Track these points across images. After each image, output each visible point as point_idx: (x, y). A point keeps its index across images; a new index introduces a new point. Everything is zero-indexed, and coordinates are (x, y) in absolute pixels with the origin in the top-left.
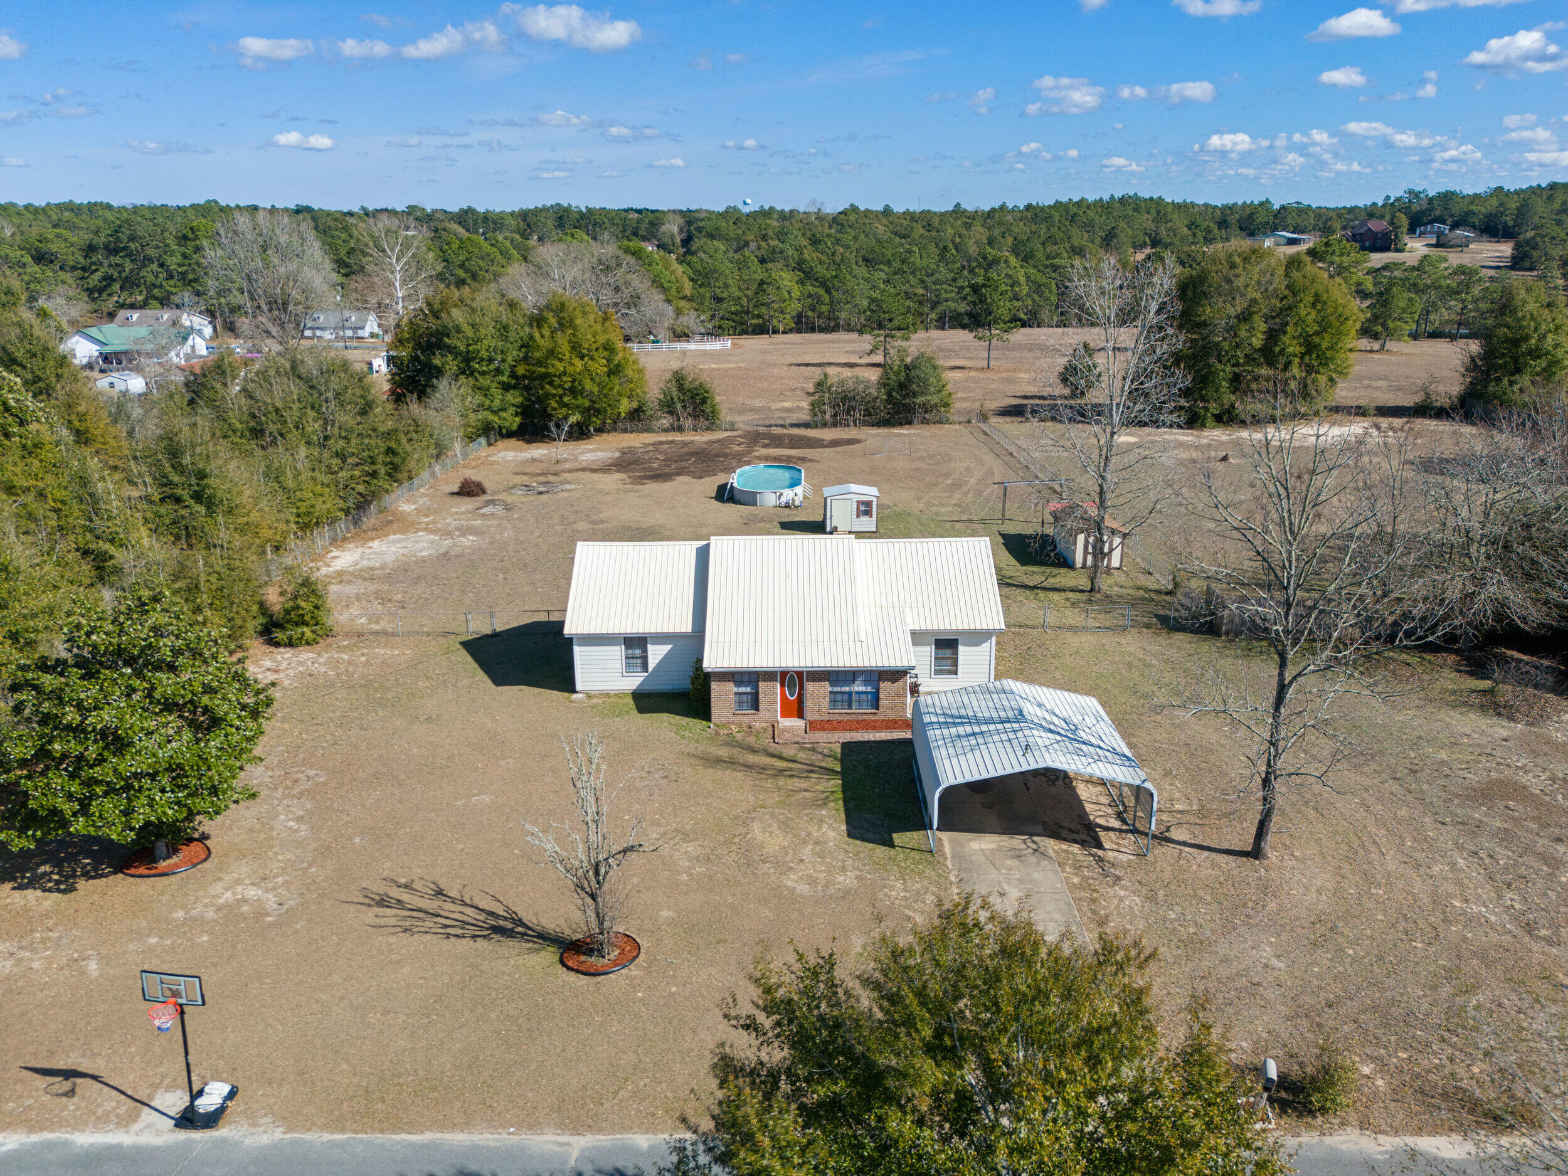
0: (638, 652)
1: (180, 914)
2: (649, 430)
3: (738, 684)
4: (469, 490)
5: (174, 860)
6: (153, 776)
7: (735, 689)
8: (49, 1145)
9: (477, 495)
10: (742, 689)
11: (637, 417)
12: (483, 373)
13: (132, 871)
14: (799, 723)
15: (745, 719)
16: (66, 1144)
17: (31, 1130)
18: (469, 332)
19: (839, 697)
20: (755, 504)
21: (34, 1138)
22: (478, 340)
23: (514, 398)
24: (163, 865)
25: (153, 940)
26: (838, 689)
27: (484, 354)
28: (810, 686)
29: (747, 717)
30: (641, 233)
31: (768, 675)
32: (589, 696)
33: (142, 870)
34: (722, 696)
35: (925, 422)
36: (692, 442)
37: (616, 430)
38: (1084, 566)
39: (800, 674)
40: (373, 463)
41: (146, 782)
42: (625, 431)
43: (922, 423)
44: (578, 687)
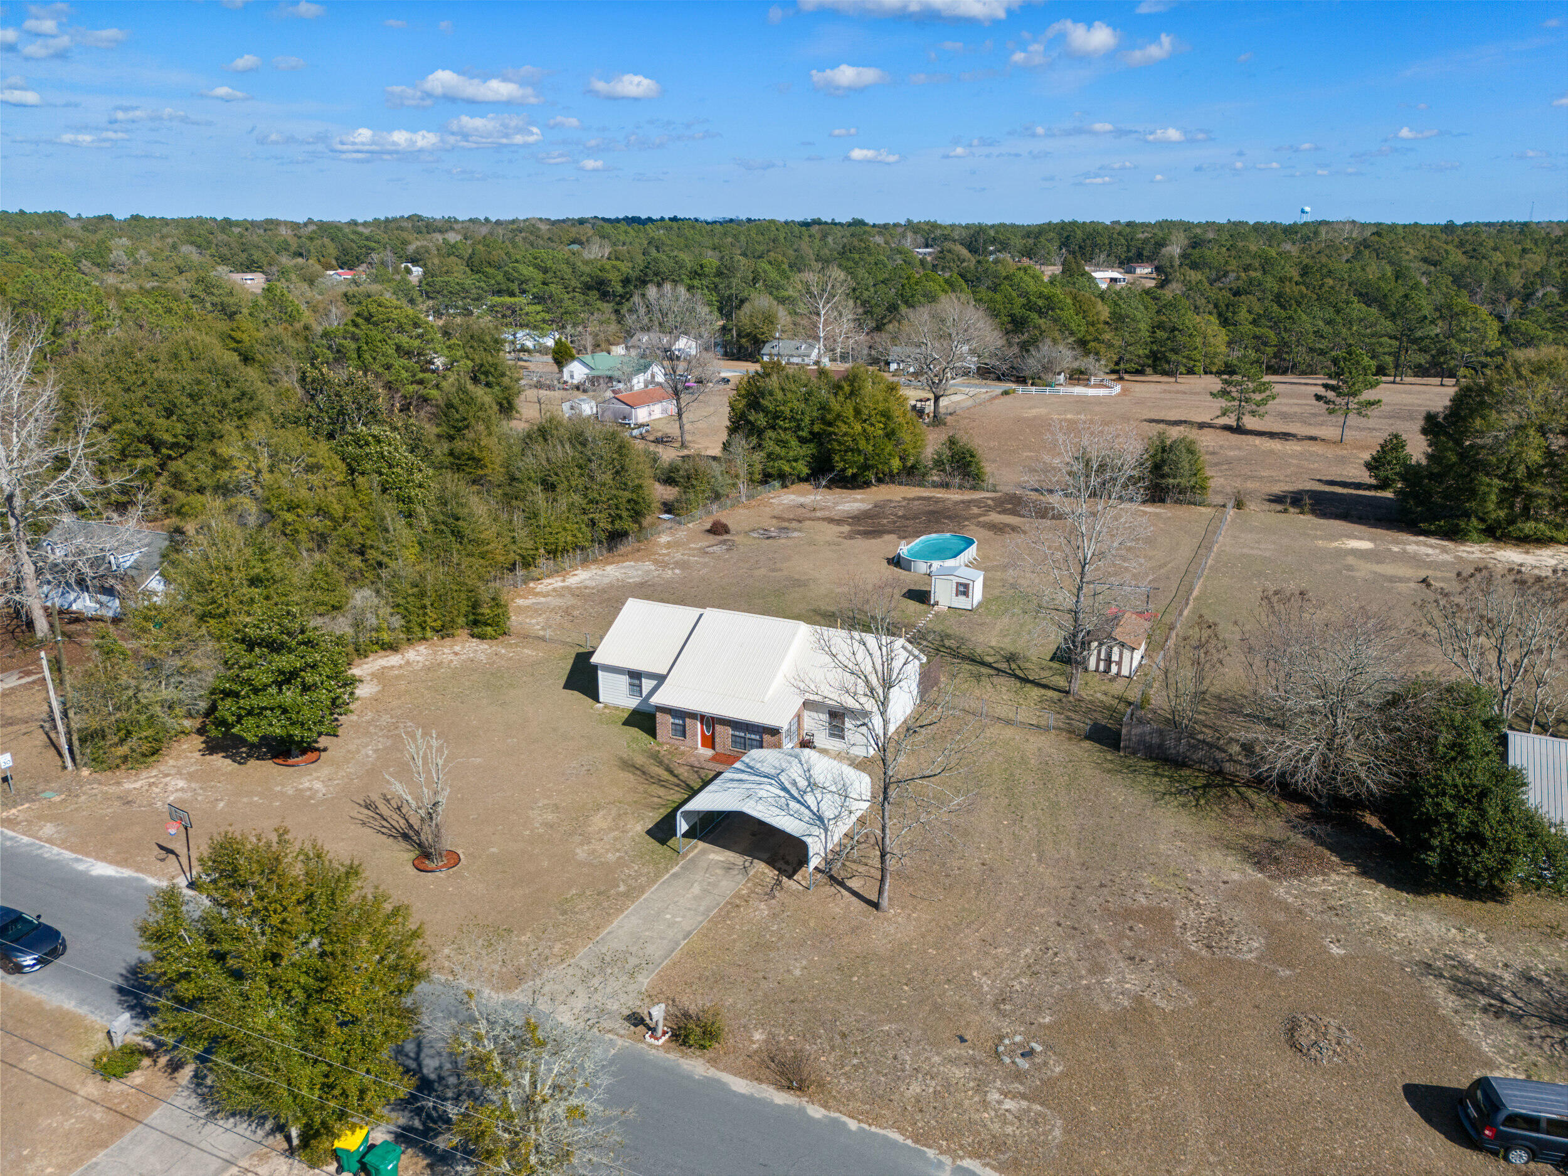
0: (637, 682)
1: (278, 788)
2: (920, 485)
3: (674, 717)
4: (718, 529)
5: (300, 758)
6: (272, 709)
7: (672, 720)
8: (138, 879)
9: (720, 534)
10: (677, 721)
11: (911, 473)
12: (785, 429)
13: (277, 761)
14: (709, 752)
15: (677, 742)
16: (143, 881)
17: (137, 871)
18: (779, 395)
19: (738, 740)
20: (910, 570)
21: (135, 875)
22: (785, 403)
23: (809, 450)
24: (291, 761)
25: (256, 799)
26: (737, 733)
27: (788, 413)
28: (718, 727)
29: (677, 741)
30: (1145, 253)
31: (693, 715)
32: (606, 707)
33: (280, 761)
34: (664, 723)
35: (1178, 502)
36: (944, 501)
37: (893, 482)
38: (1097, 670)
39: (713, 718)
40: (617, 508)
41: (268, 712)
42: (901, 484)
43: (1176, 502)
44: (601, 700)
